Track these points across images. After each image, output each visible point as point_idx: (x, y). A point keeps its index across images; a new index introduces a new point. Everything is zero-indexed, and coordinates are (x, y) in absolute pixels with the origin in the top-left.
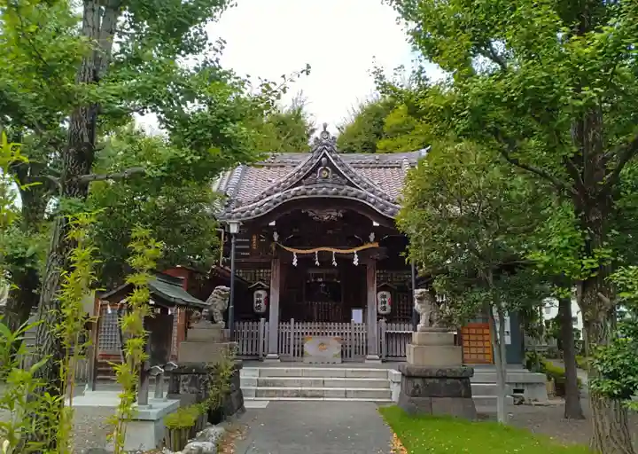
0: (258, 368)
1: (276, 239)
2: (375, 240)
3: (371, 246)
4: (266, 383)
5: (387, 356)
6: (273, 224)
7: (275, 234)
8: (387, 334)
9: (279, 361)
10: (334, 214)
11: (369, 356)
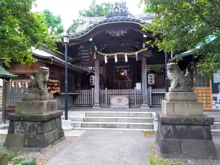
0: (85, 112)
1: (96, 49)
2: (146, 47)
3: (144, 50)
4: (88, 120)
5: (153, 104)
6: (91, 40)
7: (95, 47)
8: (152, 94)
9: (99, 107)
10: (123, 32)
11: (143, 105)
